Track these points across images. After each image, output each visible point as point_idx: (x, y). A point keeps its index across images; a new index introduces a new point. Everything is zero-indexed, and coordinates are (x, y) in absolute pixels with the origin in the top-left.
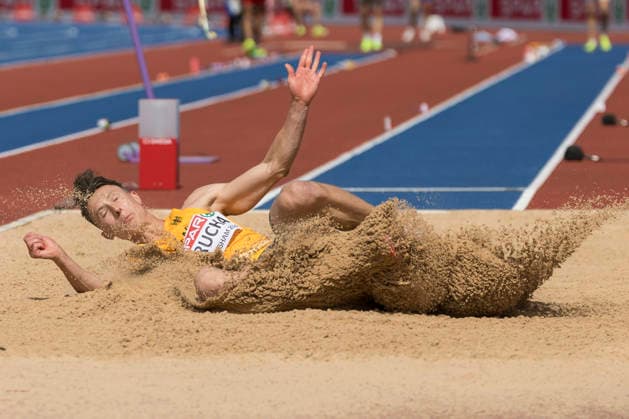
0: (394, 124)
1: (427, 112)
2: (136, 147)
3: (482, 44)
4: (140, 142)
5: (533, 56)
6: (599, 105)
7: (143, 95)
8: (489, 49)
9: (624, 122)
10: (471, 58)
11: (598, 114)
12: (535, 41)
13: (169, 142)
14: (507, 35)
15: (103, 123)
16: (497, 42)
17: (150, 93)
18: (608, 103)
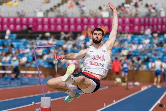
0: (106, 105)
1: (115, 102)
2: (40, 109)
3: (130, 86)
4: (41, 108)
5: (143, 89)
6: (159, 102)
7: (43, 96)
8: (132, 87)
9: (165, 106)
10: (127, 89)
11: (158, 104)
12: (144, 85)
13: (48, 108)
14: (137, 83)
15: (33, 103)
16: (134, 85)
17: (44, 96)
18: (161, 101)
